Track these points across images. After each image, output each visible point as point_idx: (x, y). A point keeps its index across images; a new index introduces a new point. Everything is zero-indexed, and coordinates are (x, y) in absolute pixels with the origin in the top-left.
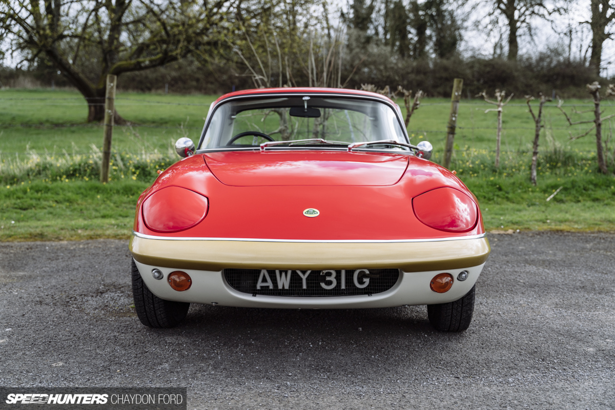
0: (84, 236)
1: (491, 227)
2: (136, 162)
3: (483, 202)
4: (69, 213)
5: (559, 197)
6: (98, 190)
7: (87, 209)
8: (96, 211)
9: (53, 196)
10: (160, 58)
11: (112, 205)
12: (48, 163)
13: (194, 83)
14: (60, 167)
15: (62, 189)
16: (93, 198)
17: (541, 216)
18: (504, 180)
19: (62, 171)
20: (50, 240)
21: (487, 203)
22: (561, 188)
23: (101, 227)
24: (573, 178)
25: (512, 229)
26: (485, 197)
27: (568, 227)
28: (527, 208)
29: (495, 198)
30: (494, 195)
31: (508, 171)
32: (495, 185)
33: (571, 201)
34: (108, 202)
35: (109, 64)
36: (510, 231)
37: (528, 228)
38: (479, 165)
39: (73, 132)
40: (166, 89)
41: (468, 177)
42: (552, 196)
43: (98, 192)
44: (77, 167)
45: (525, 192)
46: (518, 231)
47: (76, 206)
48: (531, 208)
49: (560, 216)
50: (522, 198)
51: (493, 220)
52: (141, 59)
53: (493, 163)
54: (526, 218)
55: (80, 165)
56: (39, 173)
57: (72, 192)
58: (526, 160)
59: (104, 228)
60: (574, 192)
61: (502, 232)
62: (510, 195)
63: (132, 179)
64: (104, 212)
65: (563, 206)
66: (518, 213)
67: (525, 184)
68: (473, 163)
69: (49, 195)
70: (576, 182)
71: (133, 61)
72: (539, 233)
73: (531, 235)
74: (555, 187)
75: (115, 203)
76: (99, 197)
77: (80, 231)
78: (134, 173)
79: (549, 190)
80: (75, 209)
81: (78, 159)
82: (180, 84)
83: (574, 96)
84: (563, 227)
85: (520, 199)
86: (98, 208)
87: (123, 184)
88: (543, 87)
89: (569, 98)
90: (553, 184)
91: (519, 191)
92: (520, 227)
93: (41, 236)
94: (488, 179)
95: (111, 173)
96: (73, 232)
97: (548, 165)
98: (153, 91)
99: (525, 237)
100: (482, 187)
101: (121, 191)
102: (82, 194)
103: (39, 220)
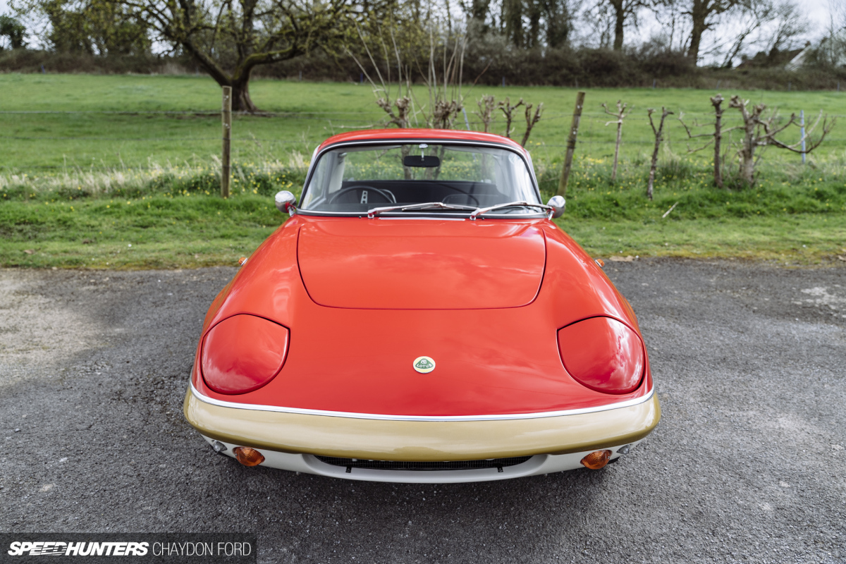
0: (200, 263)
1: (610, 252)
2: (257, 174)
3: (600, 219)
4: (188, 232)
5: (674, 213)
6: (218, 206)
7: (207, 227)
8: (216, 229)
9: (174, 212)
10: (290, 51)
11: (232, 222)
12: (170, 175)
13: (325, 71)
14: (182, 178)
15: (183, 205)
16: (213, 214)
17: (658, 237)
18: (620, 195)
19: (184, 183)
20: (165, 269)
21: (604, 220)
22: (677, 203)
23: (218, 250)
24: (688, 193)
25: (631, 255)
26: (602, 214)
27: (687, 252)
28: (644, 226)
29: (612, 214)
30: (611, 211)
31: (624, 184)
32: (612, 200)
33: (687, 218)
34: (228, 219)
35: (243, 56)
36: (629, 258)
37: (647, 254)
38: (596, 177)
39: (209, 125)
40: (300, 76)
41: (584, 190)
42: (668, 213)
43: (218, 208)
44: (199, 180)
45: (642, 207)
46: (637, 257)
47: (196, 224)
48: (648, 226)
49: (677, 237)
50: (639, 215)
51: (612, 244)
52: (272, 52)
53: (610, 174)
54: (643, 240)
55: (201, 178)
56: (161, 185)
57: (193, 208)
58: (642, 172)
59: (222, 251)
60: (689, 208)
61: (621, 259)
62: (627, 212)
63: (253, 193)
64: (223, 231)
65: (680, 224)
66: (635, 232)
67: (642, 199)
68: (590, 175)
69: (170, 211)
70: (692, 197)
71: (265, 54)
72: (660, 261)
73: (650, 263)
74: (670, 203)
75: (235, 220)
76: (219, 213)
77: (196, 256)
78: (255, 186)
79: (665, 205)
80: (195, 227)
81: (199, 171)
82: (313, 71)
83: (673, 85)
84: (682, 252)
85: (636, 216)
86: (217, 226)
87: (244, 199)
88: (645, 76)
89: (668, 86)
90: (669, 200)
91: (636, 207)
92: (639, 252)
93: (156, 264)
94: (604, 193)
95: (232, 186)
96: (189, 258)
97: (664, 178)
98: (288, 78)
99: (646, 266)
100: (599, 202)
101: (242, 207)
102: (202, 209)
103: (158, 241)
